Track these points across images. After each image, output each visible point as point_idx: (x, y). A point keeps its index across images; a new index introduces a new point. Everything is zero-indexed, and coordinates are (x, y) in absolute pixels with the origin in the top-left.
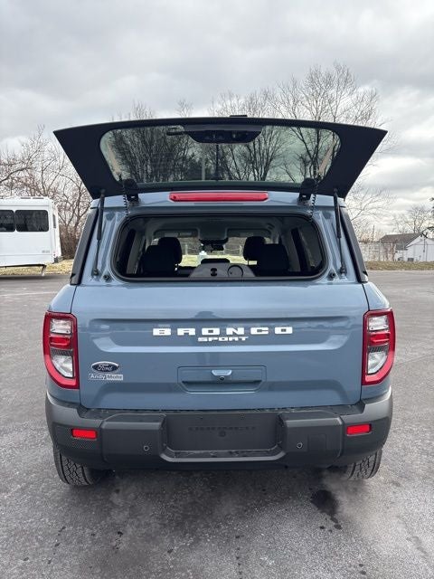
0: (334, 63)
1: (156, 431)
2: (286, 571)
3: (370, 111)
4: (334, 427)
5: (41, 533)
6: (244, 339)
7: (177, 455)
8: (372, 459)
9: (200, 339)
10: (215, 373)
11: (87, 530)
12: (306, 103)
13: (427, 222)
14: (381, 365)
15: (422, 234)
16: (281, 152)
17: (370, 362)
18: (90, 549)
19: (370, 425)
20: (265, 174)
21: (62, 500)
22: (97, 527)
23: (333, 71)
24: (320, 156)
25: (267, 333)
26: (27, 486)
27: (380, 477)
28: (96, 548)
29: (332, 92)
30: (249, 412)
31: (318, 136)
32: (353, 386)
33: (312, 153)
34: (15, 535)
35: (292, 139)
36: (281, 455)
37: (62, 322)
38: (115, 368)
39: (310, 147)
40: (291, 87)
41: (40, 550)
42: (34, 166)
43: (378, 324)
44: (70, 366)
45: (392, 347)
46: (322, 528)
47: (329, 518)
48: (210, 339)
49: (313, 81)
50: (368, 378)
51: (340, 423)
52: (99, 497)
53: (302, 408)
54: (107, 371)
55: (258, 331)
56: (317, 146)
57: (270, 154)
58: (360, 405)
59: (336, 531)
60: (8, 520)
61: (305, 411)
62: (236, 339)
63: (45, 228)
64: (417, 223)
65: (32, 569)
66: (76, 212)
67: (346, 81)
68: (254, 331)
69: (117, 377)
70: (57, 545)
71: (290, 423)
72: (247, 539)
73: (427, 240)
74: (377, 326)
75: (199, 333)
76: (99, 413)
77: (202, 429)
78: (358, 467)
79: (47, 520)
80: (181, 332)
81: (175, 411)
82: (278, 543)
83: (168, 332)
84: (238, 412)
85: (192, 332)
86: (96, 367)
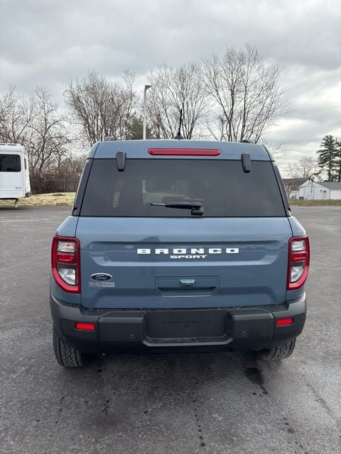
0: (246, 45)
1: (139, 324)
2: (232, 424)
3: (273, 83)
4: (268, 320)
5: (46, 402)
6: (204, 257)
7: (154, 341)
8: (289, 344)
9: (172, 257)
10: (183, 281)
11: (82, 399)
12: (224, 75)
13: (314, 169)
14: (299, 276)
15: (310, 179)
16: (204, 113)
17: (293, 274)
18: (85, 412)
19: (293, 319)
20: (192, 130)
21: (59, 378)
22: (88, 397)
23: (245, 50)
24: (234, 116)
25: (220, 252)
26: (30, 369)
27: (293, 357)
28: (91, 411)
29: (244, 67)
30: (206, 310)
31: (233, 101)
32: (280, 291)
33: (228, 114)
34: (27, 404)
35: (212, 102)
36: (230, 340)
37: (66, 243)
38: (109, 278)
39: (226, 109)
40: (213, 62)
41: (48, 414)
42: (6, 118)
43: (298, 247)
44: (73, 277)
45: (308, 263)
46: (254, 394)
47: (258, 387)
48: (179, 257)
49: (229, 58)
50: (291, 286)
51: (272, 317)
52: (86, 375)
53: (244, 307)
54: (103, 280)
55: (214, 251)
56: (232, 109)
57: (196, 114)
58: (286, 305)
59: (265, 396)
60: (19, 393)
61: (246, 308)
62: (198, 257)
63: (18, 169)
64: (306, 170)
65: (44, 428)
66: (41, 156)
67: (255, 59)
68: (211, 251)
69: (110, 285)
70: (61, 410)
71: (237, 317)
72: (201, 403)
73: (314, 183)
74: (298, 248)
75: (171, 253)
76: (95, 311)
77: (172, 322)
78: (278, 350)
79: (50, 393)
80: (158, 251)
81: (153, 309)
82: (224, 405)
83: (148, 251)
84: (198, 310)
85: (166, 251)
86: (94, 277)
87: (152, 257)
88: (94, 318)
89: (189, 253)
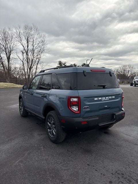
1: (98, 119)
6: (108, 99)
10: (105, 106)
20: (10, 55)
25: (111, 98)
36: (115, 121)
38: (88, 107)
44: (77, 109)
48: (104, 100)
51: (122, 113)
58: (122, 110)
69: (88, 110)
71: (116, 114)
80: (99, 99)
83: (97, 99)
85: (101, 99)
86: (84, 108)
87: (98, 101)
88: (87, 120)
89: (106, 99)
